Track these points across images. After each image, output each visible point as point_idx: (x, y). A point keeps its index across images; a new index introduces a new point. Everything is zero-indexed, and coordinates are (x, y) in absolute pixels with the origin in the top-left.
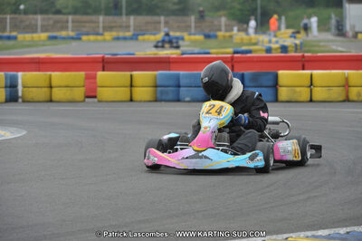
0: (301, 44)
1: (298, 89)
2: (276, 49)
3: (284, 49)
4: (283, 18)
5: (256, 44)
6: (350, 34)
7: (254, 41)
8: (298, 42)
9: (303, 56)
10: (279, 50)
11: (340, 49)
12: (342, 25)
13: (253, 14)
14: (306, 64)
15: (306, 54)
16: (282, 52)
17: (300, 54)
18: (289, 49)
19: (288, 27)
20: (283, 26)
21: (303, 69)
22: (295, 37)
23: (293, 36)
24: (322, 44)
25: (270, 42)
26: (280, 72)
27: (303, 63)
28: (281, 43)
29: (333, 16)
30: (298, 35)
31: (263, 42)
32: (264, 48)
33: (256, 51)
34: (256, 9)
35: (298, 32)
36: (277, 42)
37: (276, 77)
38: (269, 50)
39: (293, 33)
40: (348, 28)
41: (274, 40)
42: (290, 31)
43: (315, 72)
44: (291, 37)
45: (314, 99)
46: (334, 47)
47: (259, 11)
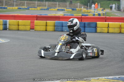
0: (105, 13)
1: (104, 28)
2: (96, 15)
3: (99, 15)
4: (99, 4)
5: (90, 13)
6: (122, 10)
7: (89, 12)
8: (104, 12)
9: (106, 17)
10: (98, 15)
11: (118, 15)
12: (120, 7)
13: (89, 2)
14: (107, 20)
15: (107, 17)
16: (98, 16)
17: (105, 17)
18: (101, 15)
19: (101, 7)
20: (99, 7)
21: (106, 22)
22: (103, 11)
23: (103, 10)
24: (112, 13)
25: (94, 12)
26: (98, 22)
27: (106, 20)
28: (98, 12)
29: (116, 4)
30: (104, 10)
31: (92, 12)
32: (92, 14)
33: (89, 15)
34: (90, 1)
35: (104, 9)
36: (97, 12)
37: (96, 24)
38: (94, 15)
39: (103, 9)
40: (121, 8)
41: (96, 11)
42: (102, 8)
43: (109, 23)
44: (102, 10)
45: (109, 32)
46: (117, 15)
47: (91, 1)
